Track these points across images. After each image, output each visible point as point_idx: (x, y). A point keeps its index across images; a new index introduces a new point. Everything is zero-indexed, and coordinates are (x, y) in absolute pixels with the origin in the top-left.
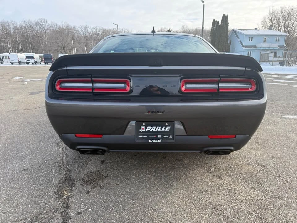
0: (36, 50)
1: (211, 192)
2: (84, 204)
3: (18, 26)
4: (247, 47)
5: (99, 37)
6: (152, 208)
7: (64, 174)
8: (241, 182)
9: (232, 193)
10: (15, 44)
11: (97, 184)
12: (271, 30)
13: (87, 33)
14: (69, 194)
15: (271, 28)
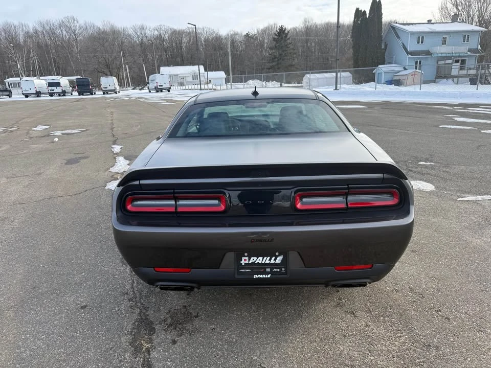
0: (62, 70)
1: (341, 339)
2: (171, 361)
3: (31, 31)
4: (414, 53)
5: (164, 43)
6: (260, 365)
7: (139, 314)
8: (383, 322)
9: (369, 340)
10: (27, 62)
11: (185, 329)
12: (456, 23)
13: (145, 38)
14: (149, 346)
15: (455, 19)
